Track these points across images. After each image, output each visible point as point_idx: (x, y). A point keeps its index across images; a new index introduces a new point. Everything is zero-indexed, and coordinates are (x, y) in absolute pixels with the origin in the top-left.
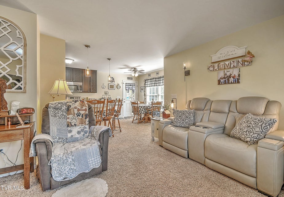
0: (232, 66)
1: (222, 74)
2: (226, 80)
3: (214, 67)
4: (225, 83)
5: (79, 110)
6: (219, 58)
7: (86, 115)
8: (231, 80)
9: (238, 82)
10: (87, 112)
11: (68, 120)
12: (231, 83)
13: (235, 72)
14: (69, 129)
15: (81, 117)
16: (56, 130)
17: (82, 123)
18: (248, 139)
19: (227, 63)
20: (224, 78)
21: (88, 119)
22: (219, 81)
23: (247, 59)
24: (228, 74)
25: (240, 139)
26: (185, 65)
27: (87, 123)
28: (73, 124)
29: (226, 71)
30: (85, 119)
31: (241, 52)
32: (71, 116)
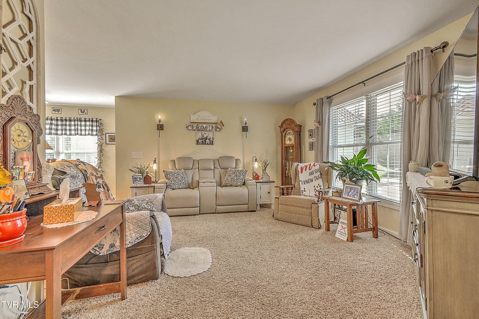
0: (208, 129)
1: (199, 135)
2: (203, 141)
3: (193, 127)
4: (203, 144)
6: (197, 119)
7: (106, 186)
8: (207, 141)
9: (213, 144)
12: (208, 144)
13: (210, 135)
15: (102, 189)
18: (239, 184)
19: (205, 126)
20: (202, 139)
22: (198, 141)
23: (219, 126)
24: (205, 136)
25: (231, 186)
26: (160, 117)
29: (203, 133)
30: (108, 191)
31: (214, 119)
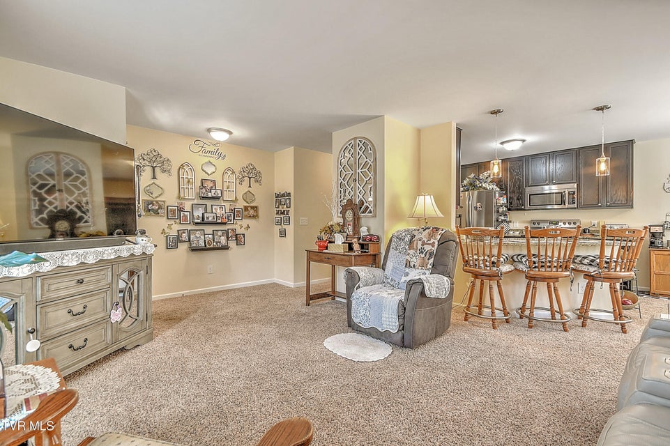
5: (424, 243)
7: (431, 254)
10: (435, 249)
11: (408, 257)
14: (407, 270)
15: (423, 256)
16: (391, 268)
17: (423, 265)
21: (431, 261)
27: (429, 266)
28: (412, 265)
30: (429, 259)
32: (412, 252)
